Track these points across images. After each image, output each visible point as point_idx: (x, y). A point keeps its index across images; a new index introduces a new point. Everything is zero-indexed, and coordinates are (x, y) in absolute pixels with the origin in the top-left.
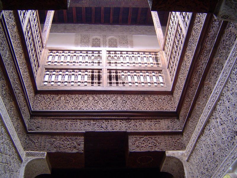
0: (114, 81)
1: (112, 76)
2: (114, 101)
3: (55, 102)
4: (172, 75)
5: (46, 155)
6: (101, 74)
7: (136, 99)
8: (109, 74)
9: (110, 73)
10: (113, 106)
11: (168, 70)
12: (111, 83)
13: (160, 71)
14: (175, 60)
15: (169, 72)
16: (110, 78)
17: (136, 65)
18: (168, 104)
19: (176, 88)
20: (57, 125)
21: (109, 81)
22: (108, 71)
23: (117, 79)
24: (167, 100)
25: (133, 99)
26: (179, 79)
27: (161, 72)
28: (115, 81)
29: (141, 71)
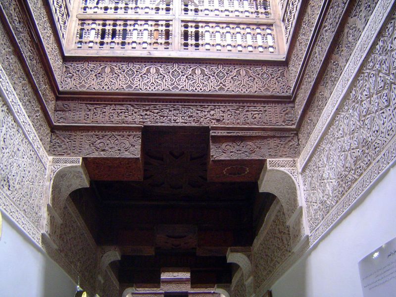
0: (191, 41)
1: (189, 33)
2: (190, 76)
3: (96, 75)
4: (288, 33)
5: (81, 161)
6: (170, 28)
7: (226, 73)
8: (183, 29)
9: (186, 27)
10: (188, 84)
11: (282, 24)
12: (186, 45)
13: (269, 25)
14: (293, 8)
15: (285, 28)
16: (186, 36)
17: (231, 15)
18: (277, 83)
19: (293, 58)
20: (96, 115)
21: (183, 42)
22: (183, 24)
23: (197, 39)
24: (276, 75)
25: (221, 74)
26: (298, 43)
27: (271, 28)
28: (194, 42)
29: (238, 24)
